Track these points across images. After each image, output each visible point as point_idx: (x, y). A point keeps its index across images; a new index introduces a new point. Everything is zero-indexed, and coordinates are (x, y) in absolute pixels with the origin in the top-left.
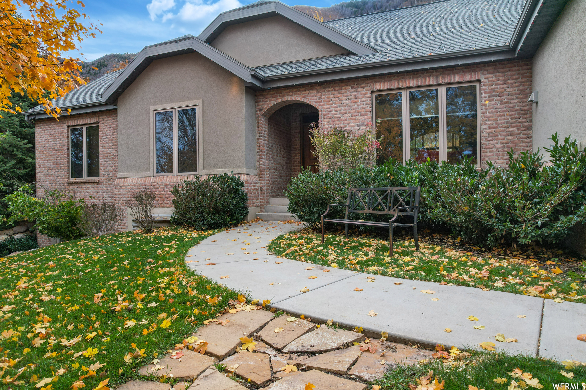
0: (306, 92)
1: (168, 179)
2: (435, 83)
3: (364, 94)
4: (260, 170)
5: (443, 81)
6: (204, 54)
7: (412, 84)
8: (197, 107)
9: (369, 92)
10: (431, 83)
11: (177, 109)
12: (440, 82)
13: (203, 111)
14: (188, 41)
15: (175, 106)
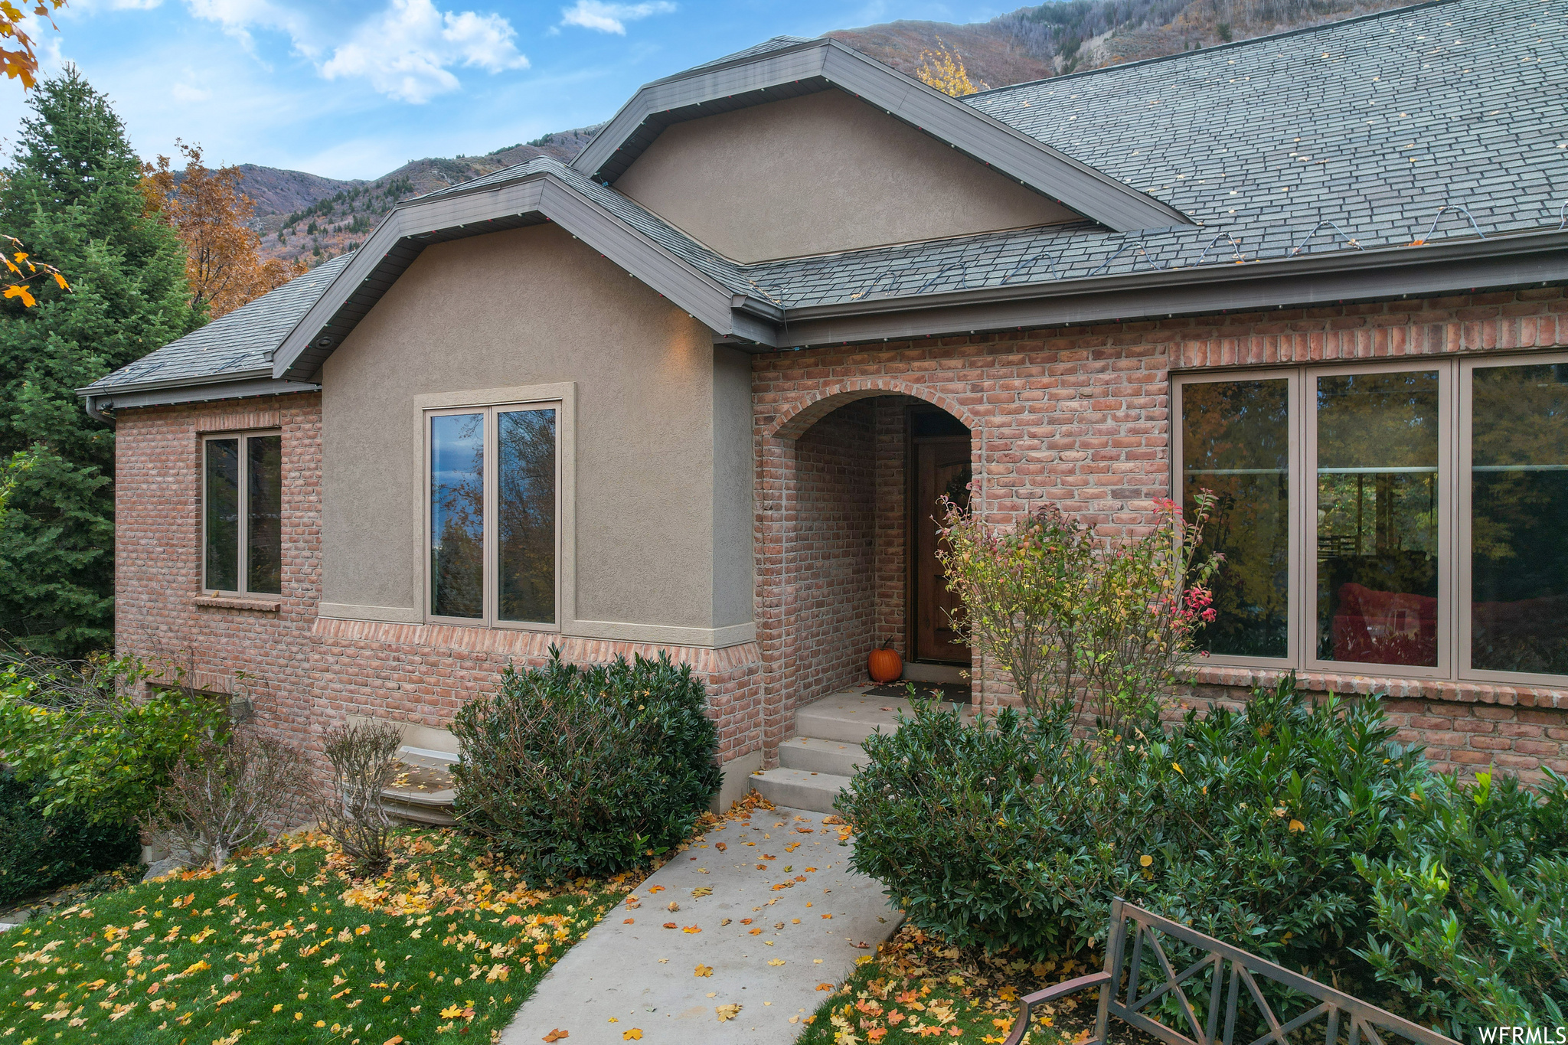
0: (926, 364)
1: (466, 639)
2: (1426, 349)
3: (1139, 381)
4: (766, 625)
5: (1463, 344)
6: (577, 233)
7: (1329, 352)
8: (557, 406)
9: (1161, 374)
10: (1411, 349)
11: (496, 410)
12: (1448, 347)
13: (576, 421)
14: (527, 189)
15: (491, 400)
